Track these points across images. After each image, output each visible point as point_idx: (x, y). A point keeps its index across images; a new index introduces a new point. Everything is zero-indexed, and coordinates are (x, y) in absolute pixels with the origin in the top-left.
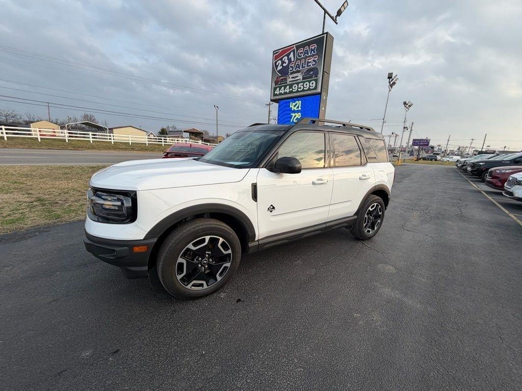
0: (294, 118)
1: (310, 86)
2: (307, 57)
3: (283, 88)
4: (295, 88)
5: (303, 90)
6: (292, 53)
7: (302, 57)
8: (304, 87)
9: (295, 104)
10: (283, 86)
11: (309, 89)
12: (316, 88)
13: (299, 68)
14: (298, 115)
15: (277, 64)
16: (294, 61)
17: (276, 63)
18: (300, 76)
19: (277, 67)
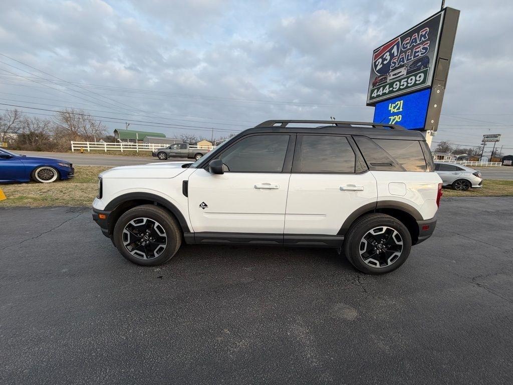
0: (392, 122)
1: (416, 80)
2: (414, 46)
3: (381, 89)
4: (396, 86)
5: (407, 87)
6: (396, 47)
7: (408, 48)
8: (408, 83)
9: (395, 105)
10: (381, 87)
11: (415, 84)
12: (424, 81)
13: (403, 62)
14: (398, 118)
15: (377, 63)
16: (397, 56)
17: (375, 63)
18: (403, 71)
19: (376, 66)
